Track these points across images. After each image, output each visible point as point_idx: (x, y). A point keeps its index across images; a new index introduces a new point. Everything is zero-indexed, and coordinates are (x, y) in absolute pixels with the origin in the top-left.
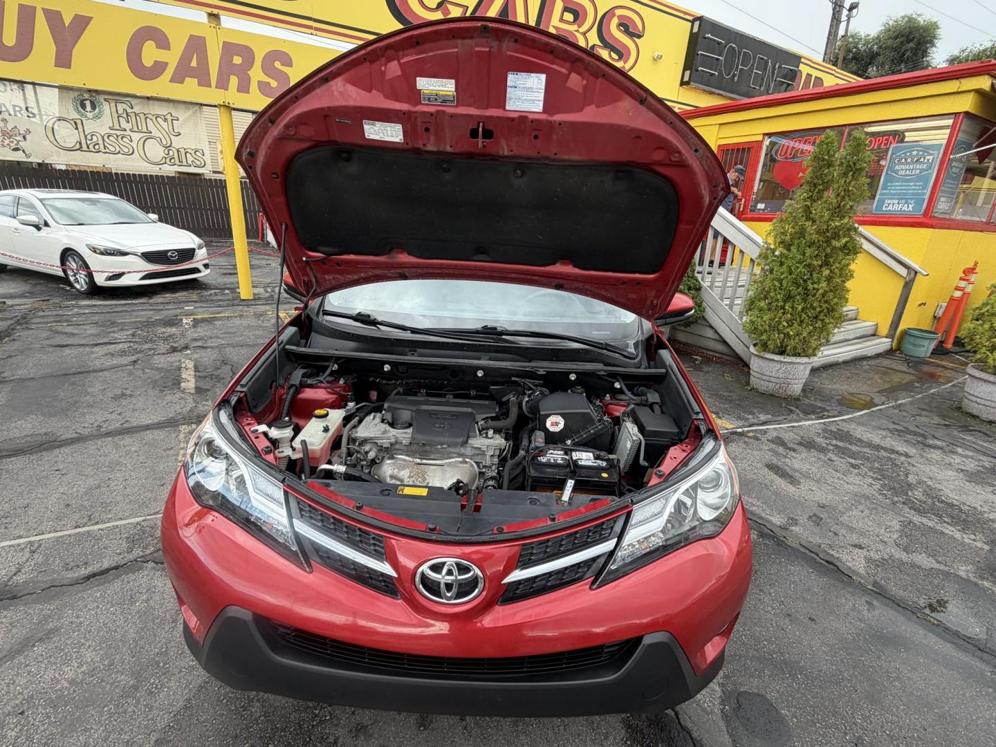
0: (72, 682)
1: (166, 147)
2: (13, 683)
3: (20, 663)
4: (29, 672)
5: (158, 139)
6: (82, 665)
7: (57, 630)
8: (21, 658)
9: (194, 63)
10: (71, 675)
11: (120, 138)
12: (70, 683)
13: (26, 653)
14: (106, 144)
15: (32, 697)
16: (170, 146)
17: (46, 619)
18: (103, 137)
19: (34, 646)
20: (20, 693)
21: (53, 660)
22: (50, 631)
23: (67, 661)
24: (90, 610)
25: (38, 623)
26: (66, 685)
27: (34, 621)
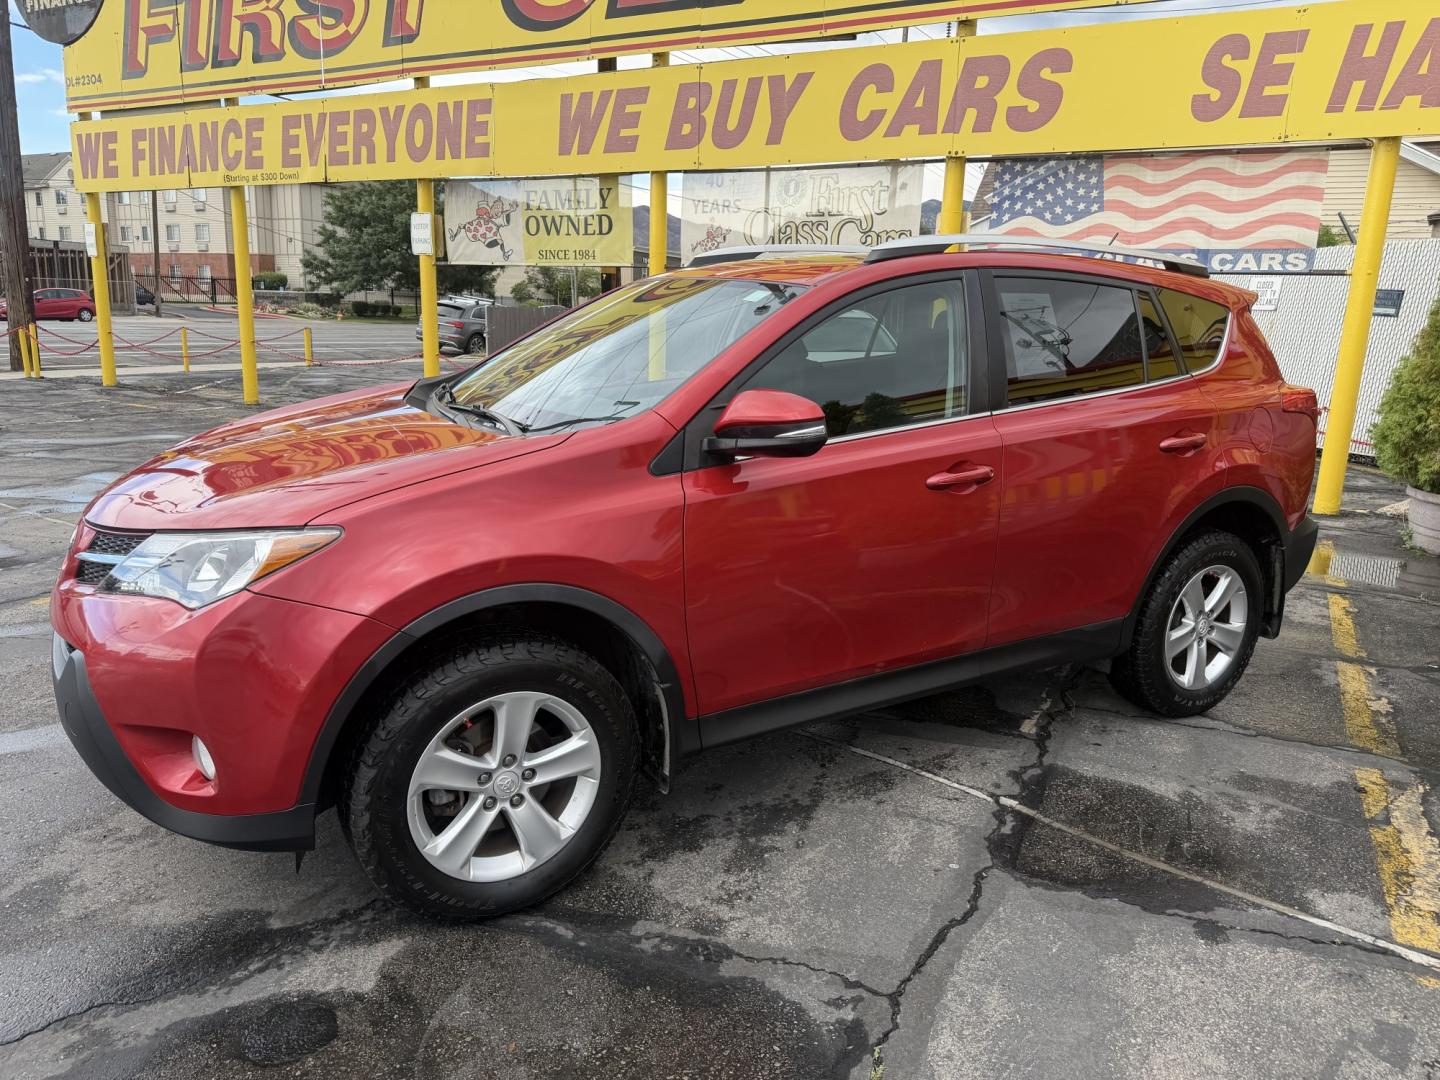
1: (865, 233)
5: (858, 222)
9: (919, 103)
11: (815, 227)
14: (799, 237)
16: (870, 231)
18: (797, 227)
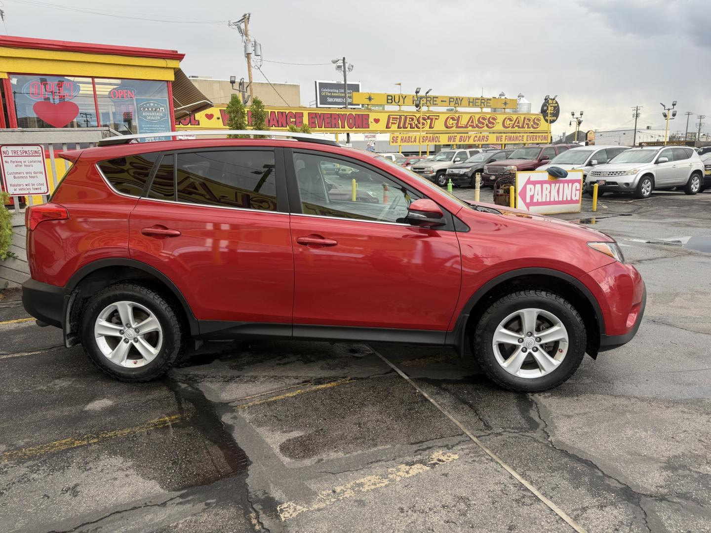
0: (646, 431)
2: (667, 449)
3: (657, 454)
4: (657, 448)
6: (636, 432)
7: (629, 453)
8: (655, 456)
10: (644, 433)
12: (647, 431)
13: (651, 456)
15: (665, 439)
17: (626, 462)
19: (645, 456)
20: (668, 444)
21: (644, 443)
22: (631, 455)
23: (640, 438)
24: (605, 447)
25: (632, 463)
26: (649, 431)
27: (632, 466)
